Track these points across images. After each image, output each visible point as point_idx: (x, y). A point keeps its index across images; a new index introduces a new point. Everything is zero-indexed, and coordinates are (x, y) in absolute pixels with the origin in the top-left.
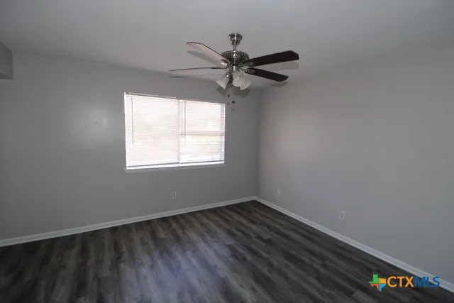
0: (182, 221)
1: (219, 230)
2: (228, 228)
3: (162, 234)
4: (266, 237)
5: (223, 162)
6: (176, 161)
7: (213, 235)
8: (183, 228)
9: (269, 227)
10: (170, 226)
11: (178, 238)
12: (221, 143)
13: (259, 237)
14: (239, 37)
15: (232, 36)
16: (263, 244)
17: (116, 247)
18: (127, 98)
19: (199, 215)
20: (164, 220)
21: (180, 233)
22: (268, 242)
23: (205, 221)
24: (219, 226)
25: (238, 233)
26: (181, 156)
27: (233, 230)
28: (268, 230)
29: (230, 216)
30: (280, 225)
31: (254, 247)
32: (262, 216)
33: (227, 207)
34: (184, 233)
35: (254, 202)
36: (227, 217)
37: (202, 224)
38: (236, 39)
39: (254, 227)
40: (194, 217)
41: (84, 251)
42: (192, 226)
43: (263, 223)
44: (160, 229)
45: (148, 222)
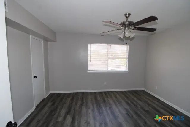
0: (107, 94)
1: (123, 101)
2: (127, 101)
3: (99, 98)
4: (147, 109)
5: (127, 71)
6: (106, 69)
7: (120, 103)
8: (107, 97)
9: (148, 104)
10: (102, 96)
11: (104, 101)
12: (127, 62)
13: (142, 108)
14: (129, 14)
15: (126, 14)
16: (143, 112)
17: (82, 100)
18: (89, 45)
19: (115, 93)
20: (101, 92)
21: (106, 99)
22: (147, 111)
23: (118, 96)
24: (123, 99)
25: (132, 104)
26: (109, 68)
27: (129, 102)
28: (148, 106)
29: (129, 96)
30: (155, 104)
31: (139, 112)
32: (146, 98)
33: (129, 91)
34: (107, 99)
35: (143, 91)
36: (127, 96)
37: (116, 97)
38: (128, 15)
39: (140, 103)
40: (113, 93)
41: (72, 99)
42: (111, 97)
43: (146, 102)
44: (98, 96)
45: (95, 92)
